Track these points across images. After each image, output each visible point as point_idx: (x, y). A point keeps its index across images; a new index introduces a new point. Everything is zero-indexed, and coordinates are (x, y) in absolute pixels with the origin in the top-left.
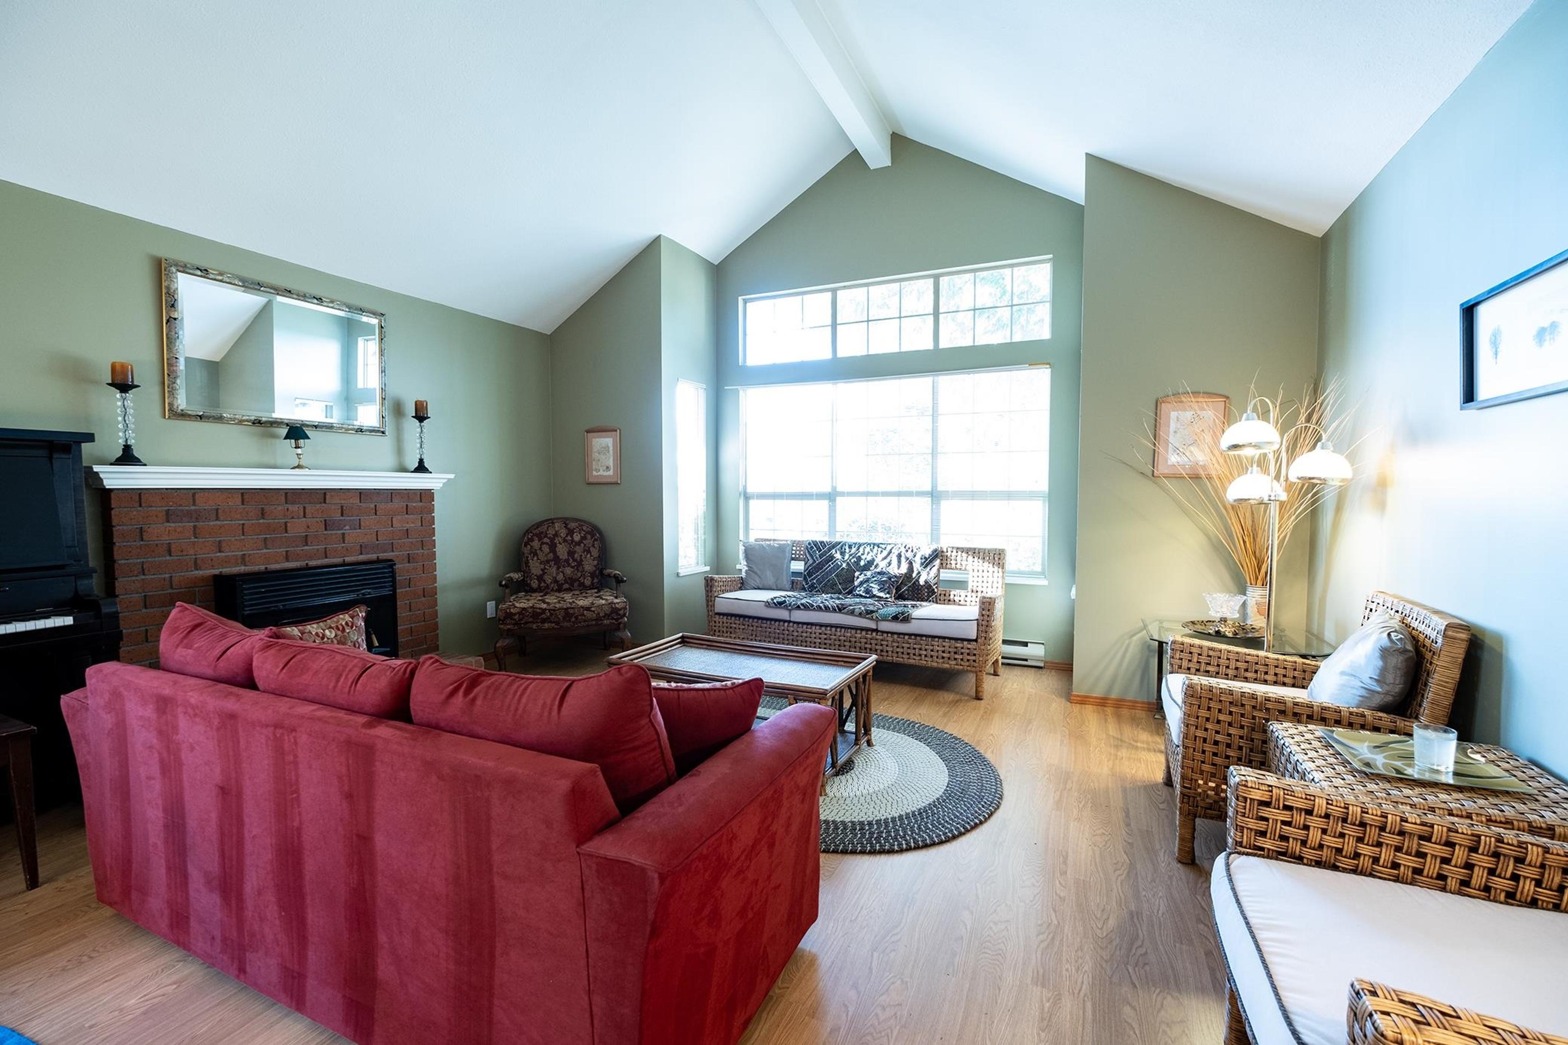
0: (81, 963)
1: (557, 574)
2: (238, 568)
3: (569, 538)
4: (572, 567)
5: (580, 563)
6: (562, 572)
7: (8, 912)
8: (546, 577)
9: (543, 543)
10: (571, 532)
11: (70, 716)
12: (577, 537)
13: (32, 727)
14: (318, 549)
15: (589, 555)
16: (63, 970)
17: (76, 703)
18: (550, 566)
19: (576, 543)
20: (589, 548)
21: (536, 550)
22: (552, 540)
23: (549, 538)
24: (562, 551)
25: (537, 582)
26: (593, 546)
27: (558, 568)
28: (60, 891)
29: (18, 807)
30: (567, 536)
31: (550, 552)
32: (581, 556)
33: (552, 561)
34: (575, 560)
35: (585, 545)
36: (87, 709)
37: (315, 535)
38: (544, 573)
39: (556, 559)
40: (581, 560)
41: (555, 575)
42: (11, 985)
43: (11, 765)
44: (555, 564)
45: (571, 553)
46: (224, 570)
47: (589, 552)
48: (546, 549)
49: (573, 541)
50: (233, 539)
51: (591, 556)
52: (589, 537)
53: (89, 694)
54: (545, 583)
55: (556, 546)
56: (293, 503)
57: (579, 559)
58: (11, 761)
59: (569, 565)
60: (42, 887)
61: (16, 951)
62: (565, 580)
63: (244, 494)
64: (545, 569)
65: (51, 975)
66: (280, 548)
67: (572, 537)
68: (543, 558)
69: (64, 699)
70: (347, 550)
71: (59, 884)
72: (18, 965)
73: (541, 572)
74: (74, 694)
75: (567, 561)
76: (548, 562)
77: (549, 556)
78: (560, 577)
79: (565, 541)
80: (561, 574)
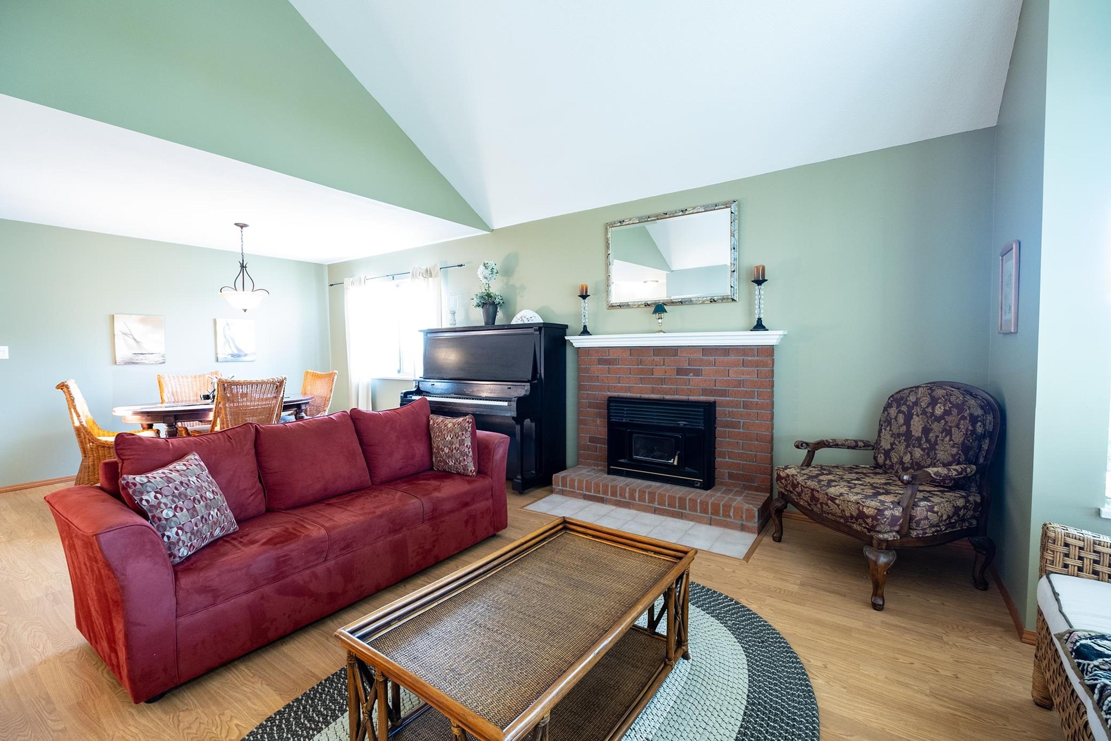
1: (905, 453)
2: (626, 394)
3: (930, 410)
4: (923, 450)
5: (933, 447)
6: (911, 453)
8: (893, 454)
9: (900, 412)
10: (934, 402)
12: (939, 410)
14: (671, 388)
15: (948, 438)
18: (900, 442)
19: (936, 417)
20: (951, 427)
21: (891, 419)
22: (910, 408)
23: (908, 406)
24: (917, 425)
25: (883, 457)
26: (958, 426)
27: (907, 446)
30: (927, 407)
31: (904, 424)
32: (937, 437)
33: (903, 435)
34: (928, 441)
35: (946, 422)
37: (669, 378)
38: (892, 449)
39: (908, 435)
40: (936, 443)
41: (902, 455)
44: (905, 440)
45: (926, 431)
46: (621, 394)
47: (949, 433)
48: (901, 419)
49: (932, 414)
50: (625, 376)
51: (951, 440)
52: (955, 411)
54: (891, 461)
55: (912, 418)
56: (657, 355)
57: (933, 440)
59: (920, 446)
62: (912, 464)
63: (633, 350)
64: (894, 443)
66: (648, 384)
67: (933, 409)
68: (895, 431)
70: (691, 391)
73: (889, 447)
75: (919, 439)
76: (899, 435)
77: (901, 429)
78: (907, 459)
79: (924, 412)
80: (909, 455)
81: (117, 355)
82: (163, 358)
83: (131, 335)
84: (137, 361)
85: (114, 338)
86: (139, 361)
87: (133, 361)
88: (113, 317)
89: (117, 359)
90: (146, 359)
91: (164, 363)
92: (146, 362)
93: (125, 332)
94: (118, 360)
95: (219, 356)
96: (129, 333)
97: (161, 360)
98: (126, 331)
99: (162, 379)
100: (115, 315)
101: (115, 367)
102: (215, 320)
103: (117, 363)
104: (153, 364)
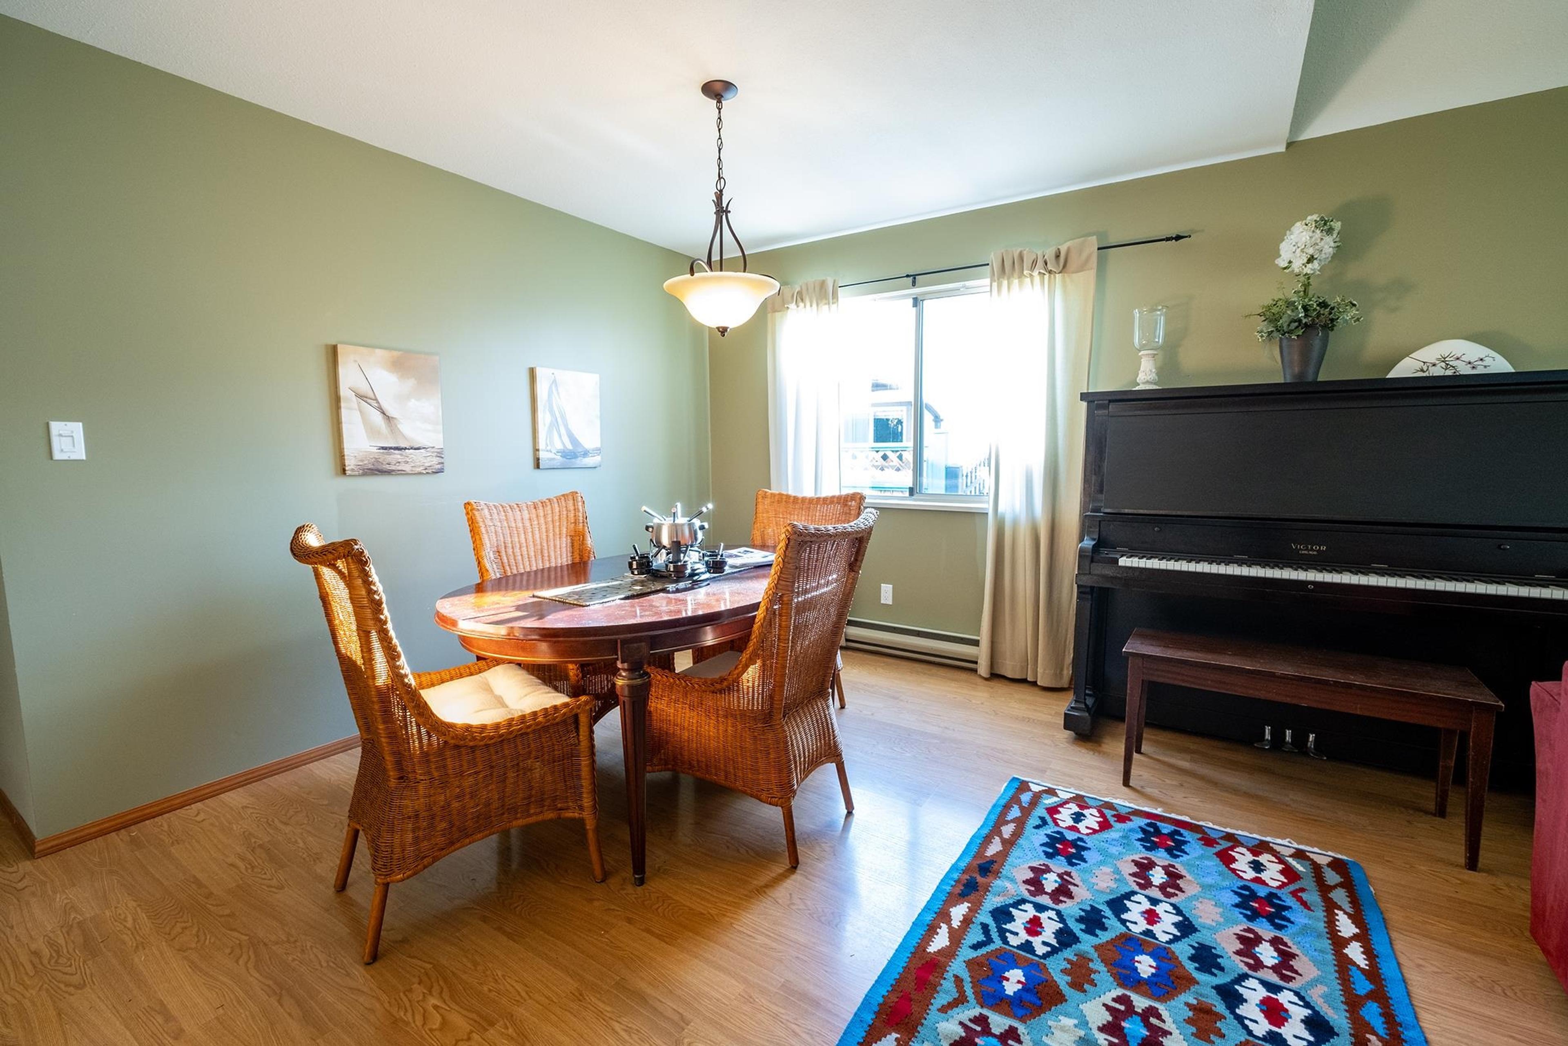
0: (1492, 990)
7: (1440, 878)
11: (1538, 709)
13: (1500, 703)
16: (1471, 982)
17: (1547, 698)
28: (1495, 890)
29: (1471, 779)
36: (1558, 710)
42: (1419, 956)
43: (1472, 733)
53: (1563, 693)
58: (1472, 730)
60: (1480, 874)
61: (1435, 925)
65: (1457, 979)
69: (1535, 687)
71: (1499, 882)
72: (1433, 941)
74: (1548, 685)
81: (346, 452)
82: (441, 460)
83: (376, 400)
84: (388, 467)
85: (338, 408)
86: (393, 468)
87: (380, 467)
88: (333, 352)
89: (347, 463)
90: (407, 462)
91: (441, 471)
92: (407, 468)
93: (362, 393)
94: (350, 463)
95: (542, 455)
96: (371, 395)
97: (434, 461)
98: (364, 388)
99: (476, 513)
100: (339, 346)
101: (343, 482)
102: (532, 372)
103: (348, 473)
104: (420, 473)
